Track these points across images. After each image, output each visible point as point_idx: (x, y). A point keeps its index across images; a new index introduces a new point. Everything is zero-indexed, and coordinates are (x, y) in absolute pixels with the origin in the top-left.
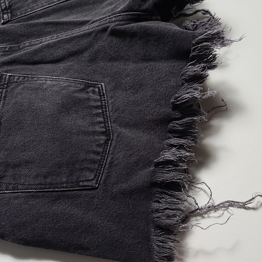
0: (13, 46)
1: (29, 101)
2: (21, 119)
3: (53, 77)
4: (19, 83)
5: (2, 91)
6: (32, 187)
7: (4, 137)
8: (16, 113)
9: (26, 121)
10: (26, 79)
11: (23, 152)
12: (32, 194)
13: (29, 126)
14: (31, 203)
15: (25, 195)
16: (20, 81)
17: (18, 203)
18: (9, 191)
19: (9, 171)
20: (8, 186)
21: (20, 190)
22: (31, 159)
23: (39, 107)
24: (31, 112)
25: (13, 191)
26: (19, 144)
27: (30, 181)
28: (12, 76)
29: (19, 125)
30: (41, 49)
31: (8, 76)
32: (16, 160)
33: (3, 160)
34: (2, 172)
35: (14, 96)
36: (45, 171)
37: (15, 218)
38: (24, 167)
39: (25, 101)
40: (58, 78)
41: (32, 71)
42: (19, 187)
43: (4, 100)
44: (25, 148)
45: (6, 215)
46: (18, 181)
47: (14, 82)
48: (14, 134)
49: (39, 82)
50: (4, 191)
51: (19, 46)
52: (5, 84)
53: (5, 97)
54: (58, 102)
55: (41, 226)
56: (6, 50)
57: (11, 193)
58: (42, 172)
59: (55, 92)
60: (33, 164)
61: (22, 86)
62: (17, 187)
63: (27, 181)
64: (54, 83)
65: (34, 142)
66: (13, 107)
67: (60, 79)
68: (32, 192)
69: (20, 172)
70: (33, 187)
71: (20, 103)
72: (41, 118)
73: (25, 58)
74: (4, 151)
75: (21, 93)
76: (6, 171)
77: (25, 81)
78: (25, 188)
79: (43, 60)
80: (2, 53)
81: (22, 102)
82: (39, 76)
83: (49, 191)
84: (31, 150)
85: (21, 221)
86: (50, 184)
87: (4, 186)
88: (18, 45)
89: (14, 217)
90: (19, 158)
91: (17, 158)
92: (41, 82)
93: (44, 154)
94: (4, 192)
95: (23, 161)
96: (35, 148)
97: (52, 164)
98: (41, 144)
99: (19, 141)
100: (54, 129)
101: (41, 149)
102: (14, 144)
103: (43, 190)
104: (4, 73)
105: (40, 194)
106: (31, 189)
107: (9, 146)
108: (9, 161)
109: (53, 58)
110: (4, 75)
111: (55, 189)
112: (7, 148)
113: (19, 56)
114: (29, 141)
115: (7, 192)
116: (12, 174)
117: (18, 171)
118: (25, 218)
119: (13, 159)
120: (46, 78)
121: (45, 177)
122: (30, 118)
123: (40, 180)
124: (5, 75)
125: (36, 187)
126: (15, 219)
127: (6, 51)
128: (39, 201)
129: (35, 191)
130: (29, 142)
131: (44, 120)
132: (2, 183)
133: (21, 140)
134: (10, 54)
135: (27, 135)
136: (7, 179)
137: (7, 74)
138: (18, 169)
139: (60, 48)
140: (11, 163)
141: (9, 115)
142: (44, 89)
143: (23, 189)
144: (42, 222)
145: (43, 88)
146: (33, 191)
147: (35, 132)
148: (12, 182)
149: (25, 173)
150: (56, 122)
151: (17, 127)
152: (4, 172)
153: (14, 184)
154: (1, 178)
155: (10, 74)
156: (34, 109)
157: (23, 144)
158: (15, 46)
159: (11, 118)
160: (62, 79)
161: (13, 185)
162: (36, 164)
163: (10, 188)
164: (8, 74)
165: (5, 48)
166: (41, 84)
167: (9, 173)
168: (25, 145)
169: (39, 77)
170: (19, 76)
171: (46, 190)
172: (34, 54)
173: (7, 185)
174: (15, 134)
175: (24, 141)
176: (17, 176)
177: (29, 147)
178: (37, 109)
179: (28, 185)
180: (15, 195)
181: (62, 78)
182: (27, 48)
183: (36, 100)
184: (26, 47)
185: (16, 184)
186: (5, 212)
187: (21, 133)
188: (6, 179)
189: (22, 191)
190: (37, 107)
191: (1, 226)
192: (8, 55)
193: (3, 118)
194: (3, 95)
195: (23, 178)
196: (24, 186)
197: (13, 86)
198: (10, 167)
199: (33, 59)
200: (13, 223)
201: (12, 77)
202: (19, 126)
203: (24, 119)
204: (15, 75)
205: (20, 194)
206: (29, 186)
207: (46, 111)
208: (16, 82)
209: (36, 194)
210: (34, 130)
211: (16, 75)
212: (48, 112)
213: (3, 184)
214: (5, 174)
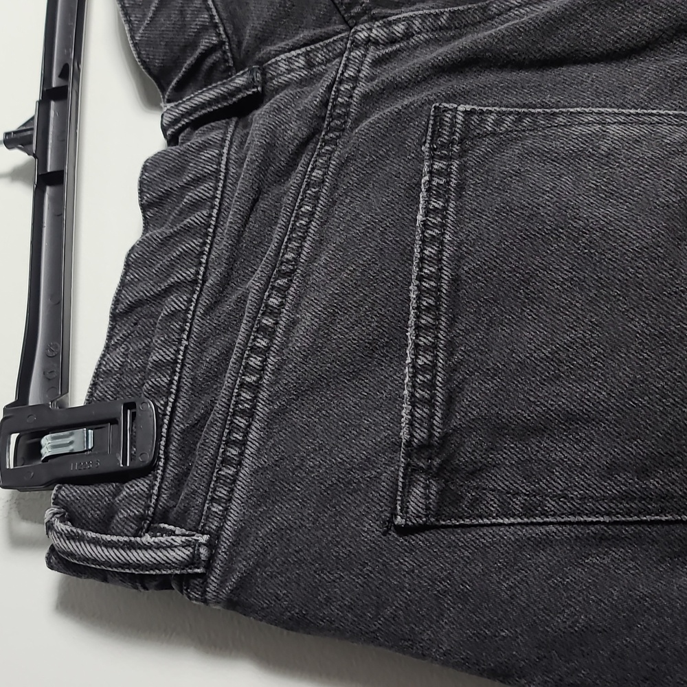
0: (461, 8)
1: (555, 199)
2: (533, 263)
3: (623, 111)
4: (504, 139)
5: (449, 166)
6: (598, 508)
7: (473, 328)
8: (511, 243)
9: (551, 270)
10: (527, 121)
11: (552, 383)
12: (597, 529)
13: (564, 289)
14: (595, 560)
15: (572, 534)
16: (507, 132)
17: (550, 561)
18: (512, 520)
19: (505, 448)
20: (508, 500)
21: (552, 516)
22: (586, 410)
23: (597, 221)
24: (569, 238)
25: (528, 518)
26: (535, 355)
27: (589, 485)
28: (472, 112)
29: (529, 284)
30: (573, 12)
31: (463, 112)
32: (532, 412)
33: (481, 411)
34: (482, 451)
35: (495, 185)
36: (644, 452)
37: (549, 615)
38: (561, 436)
39: (541, 199)
40: (645, 111)
41: (541, 91)
42: (548, 505)
43: (459, 197)
44: (559, 370)
45: (513, 605)
46: (544, 486)
47: (486, 135)
48: (509, 320)
49: (577, 130)
50: (494, 518)
51: (484, 9)
52: (452, 142)
53: (461, 187)
54: (667, 199)
55: (645, 643)
56: (440, 23)
57: (519, 524)
58: (632, 454)
59: (646, 166)
60: (593, 425)
61: (517, 148)
62: (541, 504)
63: (576, 486)
64: (635, 130)
65: (591, 346)
66: (496, 221)
67: (652, 114)
68: (598, 523)
69: (548, 453)
70: (601, 505)
71: (523, 207)
72: (610, 259)
73: (512, 46)
74: (483, 378)
75: (518, 173)
76: (491, 449)
77: (524, 131)
78: (570, 508)
79: (577, 50)
80: (425, 36)
81: (530, 204)
82: (572, 110)
83: (661, 520)
84: (580, 375)
85: (570, 627)
86: (664, 498)
87: (492, 500)
88: (479, 6)
89: (544, 613)
90: (542, 404)
91: (534, 402)
92: (586, 130)
93: (632, 390)
94: (494, 520)
95: (558, 415)
96: (595, 369)
97: (669, 429)
98: (619, 355)
99: (534, 342)
100: (665, 301)
101: (621, 374)
102: (515, 353)
103: (635, 518)
104: (446, 105)
105: (626, 531)
106: (593, 513)
107: (498, 361)
108: (504, 414)
109: (617, 42)
110: (446, 110)
111: (680, 516)
112: (493, 368)
113: (491, 40)
114: (571, 342)
115: (506, 521)
116: (516, 459)
117: (540, 448)
118: (586, 617)
119: (519, 408)
120: (600, 113)
121: (644, 472)
122: (565, 262)
123: (623, 484)
124: (450, 110)
125: (611, 507)
126: (548, 618)
127: (441, 28)
128: (624, 555)
129: (607, 519)
130: (570, 347)
131: (624, 268)
132: (485, 489)
133: (540, 339)
134: (454, 38)
135: (559, 320)
136: (502, 477)
137: (455, 106)
138: (540, 442)
139: (642, 8)
140: (510, 422)
141: (486, 253)
142: (602, 155)
143: (563, 514)
144: (649, 630)
145: (600, 151)
146: (602, 519)
147: (591, 311)
148: (521, 489)
149: (566, 457)
150: (671, 274)
151: (521, 293)
152: (486, 450)
153: (527, 495)
154: (479, 470)
155: (468, 108)
156: (579, 229)
157: (550, 353)
158: (470, 9)
159: (494, 264)
160: (660, 115)
161: (525, 500)
162: (604, 427)
163: (515, 509)
164: (461, 108)
165: (437, 16)
166: (588, 139)
167: (504, 455)
168: (558, 359)
169: (571, 112)
170: (499, 112)
171: (648, 518)
172: (546, 33)
173: (504, 496)
174: (513, 318)
175: (552, 344)
176: (535, 468)
177: (573, 365)
178: (591, 228)
179: (580, 499)
180: (537, 534)
181: (661, 112)
182: (516, 12)
183: (580, 195)
184: (511, 8)
185: (535, 496)
186: (508, 592)
187: (535, 314)
188: (496, 476)
189: (559, 519)
190: (591, 220)
191: (500, 640)
192: (449, 40)
193: (463, 262)
194: (453, 180)
195: (561, 475)
196: (565, 503)
197: (483, 148)
198: (506, 434)
199: (540, 50)
200: (542, 632)
201: (475, 117)
202: (527, 291)
203: (542, 264)
204: (485, 109)
205: (555, 530)
206: (585, 503)
207: (627, 235)
208: (494, 134)
209: (612, 531)
210: (583, 304)
211: (490, 108)
212: (634, 240)
213: (488, 495)
214: (491, 458)
